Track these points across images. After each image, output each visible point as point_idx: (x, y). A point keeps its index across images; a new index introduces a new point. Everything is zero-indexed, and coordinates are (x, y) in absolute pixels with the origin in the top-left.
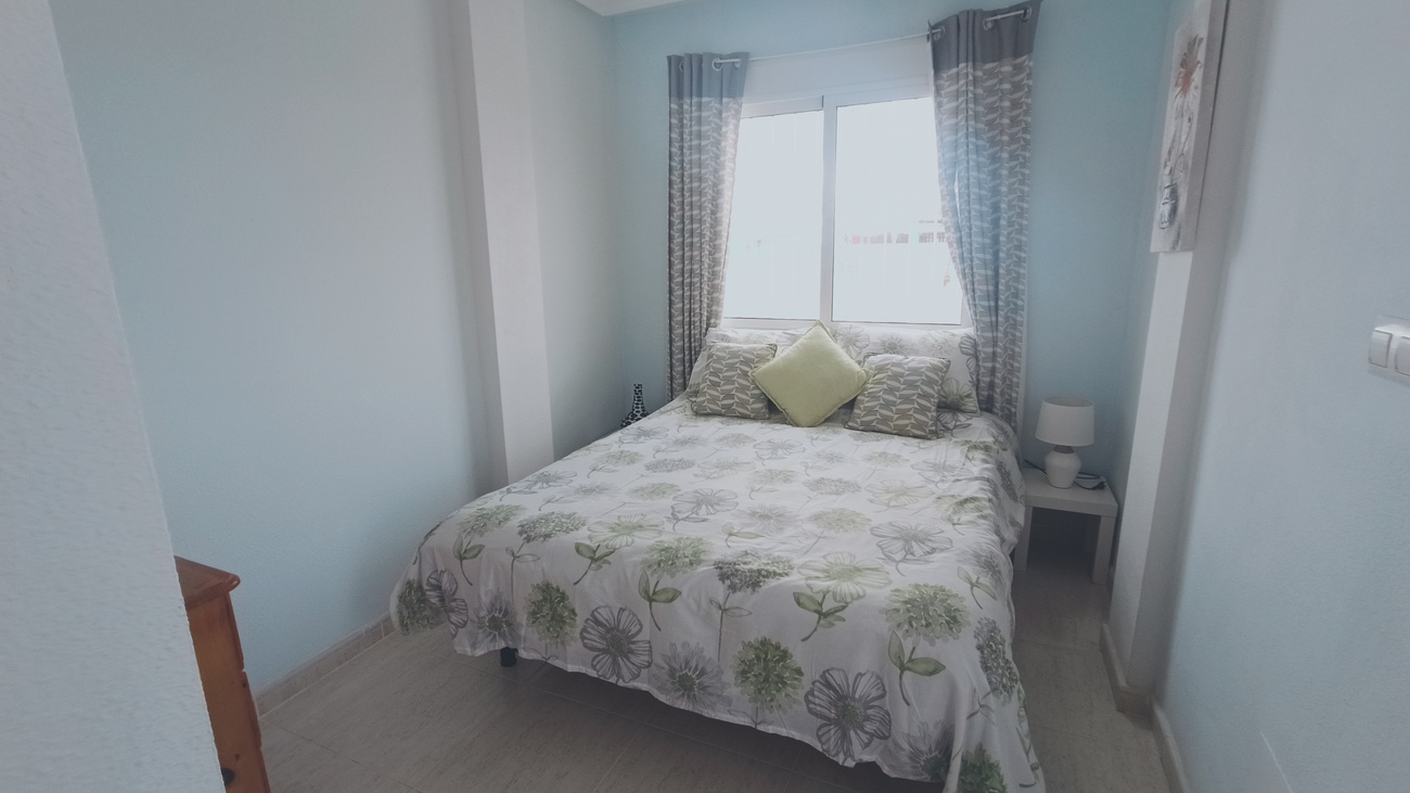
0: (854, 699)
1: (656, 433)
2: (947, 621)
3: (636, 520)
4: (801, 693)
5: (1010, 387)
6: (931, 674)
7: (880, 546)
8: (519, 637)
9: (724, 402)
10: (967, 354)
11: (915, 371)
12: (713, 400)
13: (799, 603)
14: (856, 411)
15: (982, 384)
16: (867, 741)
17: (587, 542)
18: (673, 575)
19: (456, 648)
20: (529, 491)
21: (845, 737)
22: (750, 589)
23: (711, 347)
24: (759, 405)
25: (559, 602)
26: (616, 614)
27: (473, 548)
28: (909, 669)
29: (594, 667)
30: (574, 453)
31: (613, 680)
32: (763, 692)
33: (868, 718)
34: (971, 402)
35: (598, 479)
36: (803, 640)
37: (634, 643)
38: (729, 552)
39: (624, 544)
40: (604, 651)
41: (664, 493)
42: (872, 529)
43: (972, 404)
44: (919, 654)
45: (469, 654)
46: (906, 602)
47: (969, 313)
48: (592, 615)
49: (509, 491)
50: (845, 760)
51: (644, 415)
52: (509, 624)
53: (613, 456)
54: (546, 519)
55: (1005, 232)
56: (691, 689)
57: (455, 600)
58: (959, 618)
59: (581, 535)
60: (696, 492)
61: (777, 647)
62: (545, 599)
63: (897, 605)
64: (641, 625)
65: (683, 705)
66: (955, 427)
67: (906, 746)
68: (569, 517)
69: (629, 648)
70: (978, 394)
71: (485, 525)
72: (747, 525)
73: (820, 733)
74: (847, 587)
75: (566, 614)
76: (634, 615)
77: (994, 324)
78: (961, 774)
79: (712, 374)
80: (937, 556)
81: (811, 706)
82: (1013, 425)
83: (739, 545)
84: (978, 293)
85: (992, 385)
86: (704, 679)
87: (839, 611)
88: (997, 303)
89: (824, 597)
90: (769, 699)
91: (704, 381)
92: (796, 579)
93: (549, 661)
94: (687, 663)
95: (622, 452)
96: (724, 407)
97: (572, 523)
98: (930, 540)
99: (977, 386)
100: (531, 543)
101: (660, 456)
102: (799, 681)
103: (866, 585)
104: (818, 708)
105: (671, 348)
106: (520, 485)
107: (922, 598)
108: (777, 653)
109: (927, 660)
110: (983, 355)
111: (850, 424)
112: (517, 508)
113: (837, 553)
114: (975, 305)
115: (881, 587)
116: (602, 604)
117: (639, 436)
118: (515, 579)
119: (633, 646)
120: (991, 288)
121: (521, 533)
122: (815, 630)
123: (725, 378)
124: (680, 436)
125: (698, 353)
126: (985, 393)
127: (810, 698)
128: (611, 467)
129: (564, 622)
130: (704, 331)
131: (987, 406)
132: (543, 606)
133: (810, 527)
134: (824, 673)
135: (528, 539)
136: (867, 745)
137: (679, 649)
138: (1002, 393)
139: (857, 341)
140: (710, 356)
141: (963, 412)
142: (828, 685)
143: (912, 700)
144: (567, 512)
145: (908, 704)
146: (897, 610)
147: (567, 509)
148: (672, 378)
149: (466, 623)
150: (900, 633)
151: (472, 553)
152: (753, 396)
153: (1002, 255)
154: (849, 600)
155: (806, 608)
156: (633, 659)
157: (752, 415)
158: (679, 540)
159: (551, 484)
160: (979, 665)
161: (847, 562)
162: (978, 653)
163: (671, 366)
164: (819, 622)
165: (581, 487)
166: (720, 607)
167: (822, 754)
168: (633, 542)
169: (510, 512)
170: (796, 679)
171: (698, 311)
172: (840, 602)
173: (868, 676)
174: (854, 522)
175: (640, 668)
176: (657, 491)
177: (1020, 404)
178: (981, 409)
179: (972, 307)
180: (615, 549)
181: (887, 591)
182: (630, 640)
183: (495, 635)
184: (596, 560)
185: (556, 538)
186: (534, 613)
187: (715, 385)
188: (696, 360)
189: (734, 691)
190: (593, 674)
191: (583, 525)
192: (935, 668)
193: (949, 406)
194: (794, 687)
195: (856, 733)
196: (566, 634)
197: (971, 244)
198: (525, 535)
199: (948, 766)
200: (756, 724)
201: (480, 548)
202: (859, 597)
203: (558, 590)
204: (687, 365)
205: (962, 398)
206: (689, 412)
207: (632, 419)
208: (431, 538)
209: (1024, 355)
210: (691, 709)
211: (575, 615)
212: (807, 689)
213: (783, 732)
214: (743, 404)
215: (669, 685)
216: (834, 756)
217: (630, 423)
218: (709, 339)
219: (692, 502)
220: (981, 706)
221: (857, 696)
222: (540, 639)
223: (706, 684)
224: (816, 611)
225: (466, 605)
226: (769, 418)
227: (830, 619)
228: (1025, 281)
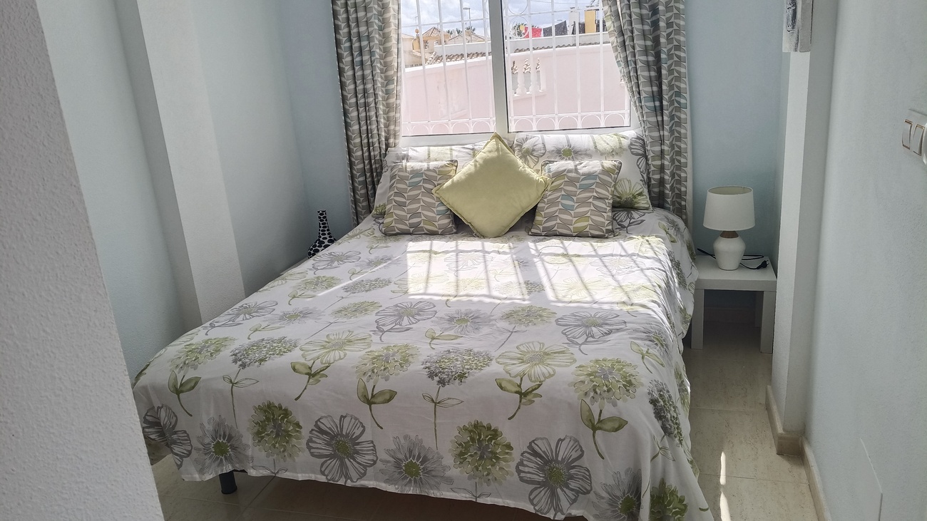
0: (557, 461)
1: (348, 257)
2: (623, 385)
3: (344, 337)
4: (513, 465)
5: (679, 182)
6: (617, 430)
7: (565, 334)
8: (247, 457)
9: (411, 221)
10: (637, 154)
11: (589, 176)
12: (400, 220)
13: (501, 387)
14: (538, 218)
15: (653, 182)
16: (573, 497)
17: (302, 361)
18: (387, 379)
19: (183, 477)
20: (233, 323)
21: (554, 495)
22: (457, 381)
23: (393, 168)
24: (447, 221)
25: (283, 419)
26: (338, 422)
27: (190, 380)
28: (600, 429)
29: (323, 473)
30: (271, 284)
31: (341, 482)
32: (480, 468)
33: (571, 477)
34: (643, 200)
35: (299, 304)
36: (509, 419)
37: (358, 444)
38: (433, 353)
39: (337, 358)
40: (331, 457)
41: (366, 310)
42: (557, 321)
43: (644, 201)
44: (605, 415)
45: (198, 480)
46: (589, 375)
47: (636, 114)
48: (316, 425)
49: (212, 326)
50: (555, 515)
51: (332, 241)
52: (234, 448)
53: (310, 283)
54: (257, 345)
55: (665, 34)
56: (417, 474)
57: (175, 433)
58: (633, 381)
59: (295, 356)
60: (397, 306)
61: (489, 428)
62: (268, 419)
63: (582, 378)
64: (363, 427)
65: (411, 490)
66: (630, 224)
67: (604, 494)
68: (280, 341)
69: (355, 449)
70: (649, 192)
71: (197, 358)
72: (446, 329)
73: (532, 497)
74: (540, 370)
75: (291, 428)
76: (356, 419)
77: (660, 123)
78: (651, 508)
79: (396, 194)
80: (613, 337)
81: (522, 475)
82: (684, 217)
83: (441, 347)
84: (643, 95)
85: (662, 182)
86: (428, 465)
87: (536, 389)
88: (661, 103)
89: (522, 379)
90: (485, 473)
91: (389, 201)
92: (495, 368)
93: (278, 475)
94: (411, 452)
95: (318, 278)
96: (411, 226)
97: (285, 346)
98: (606, 324)
99: (648, 183)
100: (247, 368)
101: (356, 279)
102: (510, 454)
103: (555, 365)
104: (529, 475)
105: (351, 172)
106: (223, 319)
107: (602, 369)
108: (489, 432)
109: (611, 419)
110: (652, 155)
111: (533, 230)
112: (226, 339)
113: (528, 343)
114: (641, 107)
115: (566, 366)
116: (324, 415)
117: (332, 261)
118: (235, 405)
119: (358, 447)
120: (655, 89)
121: (235, 361)
122: (519, 408)
123: (410, 198)
124: (372, 257)
125: (379, 175)
126: (656, 190)
127: (521, 468)
128: (310, 293)
129: (290, 436)
130: (383, 152)
131: (658, 202)
132: (266, 426)
133: (503, 324)
134: (530, 443)
135: (243, 366)
136: (574, 501)
137: (403, 441)
138: (672, 189)
139: (533, 150)
140: (393, 177)
141: (637, 209)
142: (535, 454)
143: (605, 455)
144: (276, 337)
145: (603, 458)
146: (583, 382)
147: (276, 335)
148: (355, 202)
149: (190, 452)
150: (588, 400)
151: (188, 387)
152: (439, 213)
153: (663, 56)
154: (542, 379)
155: (508, 391)
156: (359, 459)
157: (440, 231)
158: (387, 349)
159: (254, 314)
160: (653, 416)
161: (537, 350)
162: (651, 406)
163: (354, 190)
164: (520, 401)
165: (285, 315)
166: (433, 400)
167: (535, 514)
168: (345, 355)
169: (220, 344)
170: (507, 453)
171: (375, 132)
172: (535, 382)
173: (567, 440)
174: (541, 316)
175: (365, 467)
176: (360, 309)
177: (689, 197)
178: (654, 206)
179: (639, 108)
180: (330, 364)
181: (573, 368)
182: (355, 441)
183: (221, 460)
184: (314, 375)
185: (271, 361)
186: (258, 433)
187: (401, 205)
188: (378, 181)
189: (454, 472)
190: (322, 479)
191: (295, 346)
192: (620, 424)
193: (623, 206)
194: (506, 461)
195: (563, 490)
196: (294, 446)
197: (634, 47)
198: (240, 363)
199: (639, 504)
200: (476, 498)
201: (196, 381)
202: (551, 376)
203: (280, 408)
204: (370, 187)
205: (635, 197)
206: (378, 234)
207: (320, 246)
208: (142, 378)
209: (689, 150)
210: (418, 492)
211: (300, 427)
212: (518, 460)
213: (500, 502)
214: (430, 221)
215: (396, 475)
216: (545, 514)
217: (318, 251)
218: (389, 159)
219: (395, 315)
220: (660, 449)
221: (560, 459)
222: (268, 456)
223: (429, 469)
224: (516, 392)
225: (188, 436)
226: (456, 233)
227: (529, 397)
228: (686, 80)
